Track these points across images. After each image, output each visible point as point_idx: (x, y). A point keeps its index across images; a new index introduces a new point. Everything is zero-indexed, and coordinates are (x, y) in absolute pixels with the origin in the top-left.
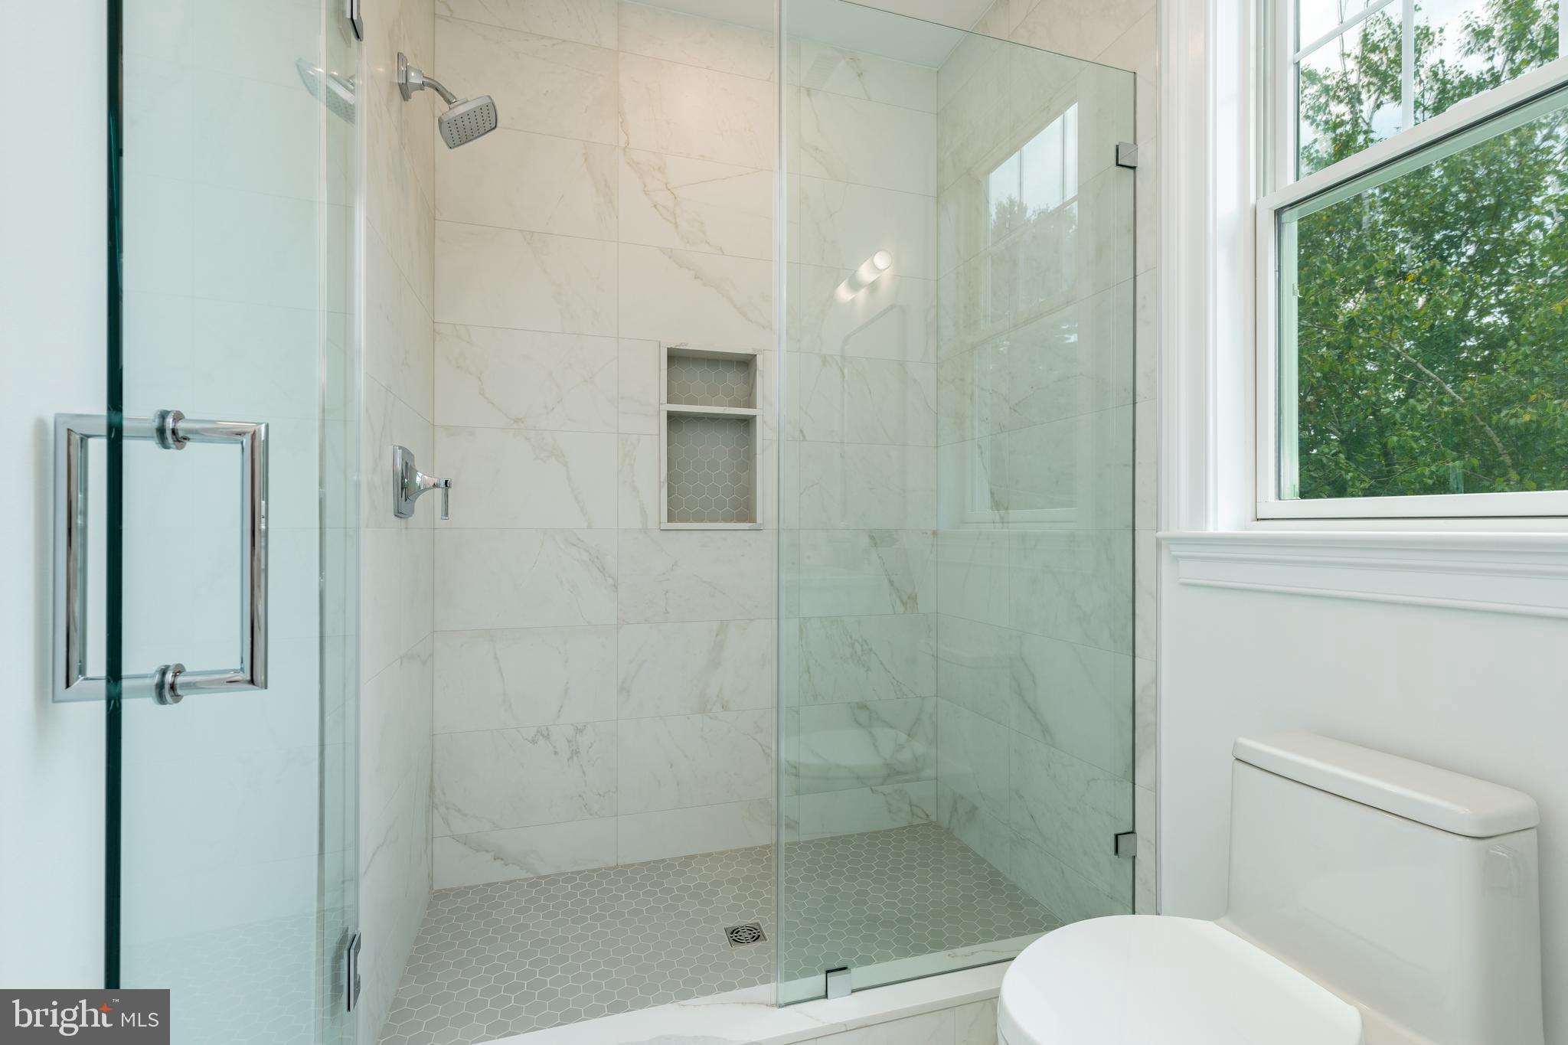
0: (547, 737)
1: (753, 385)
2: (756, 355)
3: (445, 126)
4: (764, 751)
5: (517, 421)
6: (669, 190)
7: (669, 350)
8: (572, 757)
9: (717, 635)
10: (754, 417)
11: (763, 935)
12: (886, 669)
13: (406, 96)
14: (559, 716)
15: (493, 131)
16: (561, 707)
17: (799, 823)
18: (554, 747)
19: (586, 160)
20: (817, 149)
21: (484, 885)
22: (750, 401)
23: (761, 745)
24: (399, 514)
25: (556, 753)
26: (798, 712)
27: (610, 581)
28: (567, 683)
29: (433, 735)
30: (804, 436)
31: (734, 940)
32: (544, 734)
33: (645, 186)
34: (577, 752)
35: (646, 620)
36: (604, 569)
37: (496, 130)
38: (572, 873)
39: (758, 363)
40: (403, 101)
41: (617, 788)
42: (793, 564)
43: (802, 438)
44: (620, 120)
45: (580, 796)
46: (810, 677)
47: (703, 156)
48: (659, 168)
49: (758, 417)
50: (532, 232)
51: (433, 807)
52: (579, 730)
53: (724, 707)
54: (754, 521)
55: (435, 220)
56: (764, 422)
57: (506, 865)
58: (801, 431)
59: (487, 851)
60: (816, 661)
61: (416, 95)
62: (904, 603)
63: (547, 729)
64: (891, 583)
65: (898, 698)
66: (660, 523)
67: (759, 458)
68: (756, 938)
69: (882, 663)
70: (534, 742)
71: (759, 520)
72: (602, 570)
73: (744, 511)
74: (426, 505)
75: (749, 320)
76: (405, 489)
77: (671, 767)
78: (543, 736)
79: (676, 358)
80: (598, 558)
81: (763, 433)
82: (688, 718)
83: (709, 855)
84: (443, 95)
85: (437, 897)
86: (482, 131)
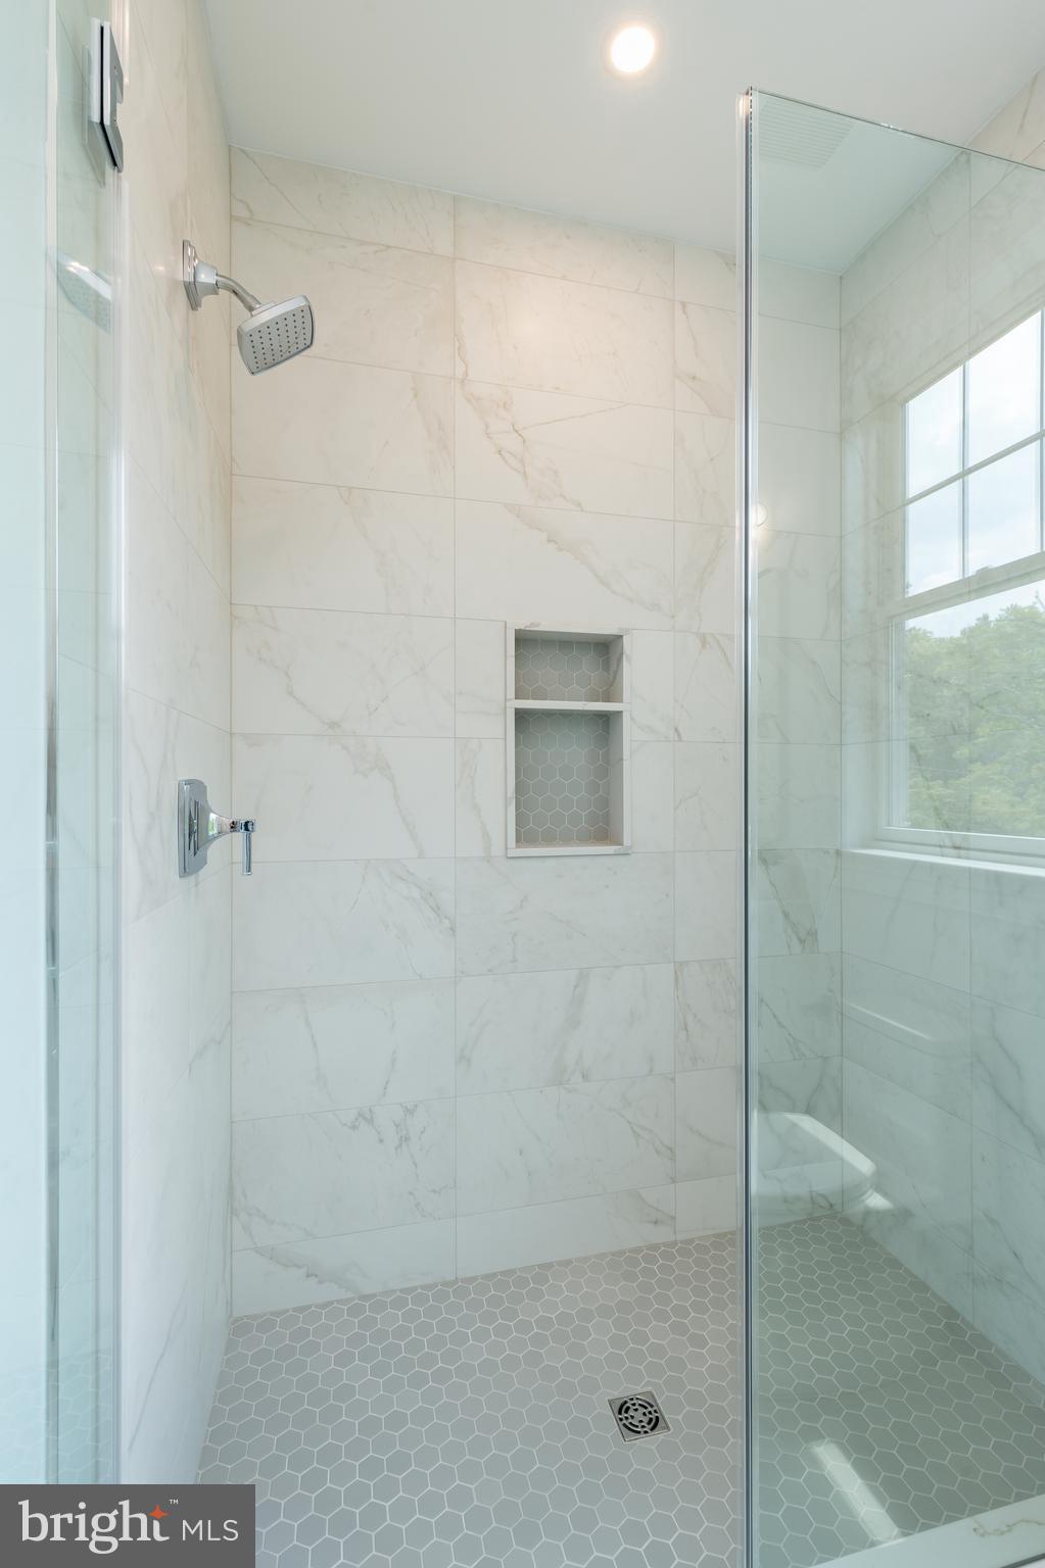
0: (370, 1121)
1: (616, 672)
2: (622, 636)
3: (247, 340)
4: (634, 1132)
5: (334, 725)
6: (516, 431)
7: (518, 632)
8: (400, 1145)
9: (576, 987)
10: (620, 713)
11: (663, 1417)
12: (779, 1023)
13: (194, 304)
14: (385, 1095)
15: (309, 350)
16: (387, 1083)
17: (675, 1218)
18: (379, 1133)
19: (416, 396)
20: (694, 378)
21: (294, 1310)
22: (610, 692)
23: (629, 1122)
24: (186, 870)
25: (381, 1141)
26: (673, 1080)
27: (446, 923)
28: (394, 1052)
29: (232, 1122)
30: (679, 735)
31: (624, 1425)
32: (366, 1117)
33: (487, 427)
34: (407, 1139)
35: (490, 971)
36: (439, 908)
37: (313, 348)
38: (402, 1291)
39: (625, 646)
40: (191, 311)
41: (455, 1183)
42: (667, 895)
43: (676, 738)
44: (457, 344)
45: (411, 1193)
46: (688, 1035)
47: (557, 388)
48: (505, 404)
49: (624, 714)
50: (350, 488)
51: (232, 1213)
52: (409, 1111)
53: (585, 1077)
54: (620, 844)
55: (232, 475)
56: (632, 719)
57: (321, 1282)
58: (676, 730)
59: (298, 1266)
60: (695, 1016)
61: (208, 301)
62: (802, 941)
63: (370, 1111)
64: (786, 915)
65: (795, 1060)
66: (507, 849)
67: (626, 764)
68: (655, 1423)
69: (775, 1017)
70: (354, 1128)
71: (627, 841)
72: (437, 909)
73: (604, 828)
74: (222, 851)
75: (614, 592)
76: (194, 835)
77: (521, 1154)
78: (365, 1119)
79: (527, 643)
80: (431, 895)
81: (631, 733)
82: (541, 1092)
83: (568, 1263)
84: (243, 300)
85: (240, 1328)
86: (293, 350)
